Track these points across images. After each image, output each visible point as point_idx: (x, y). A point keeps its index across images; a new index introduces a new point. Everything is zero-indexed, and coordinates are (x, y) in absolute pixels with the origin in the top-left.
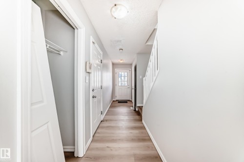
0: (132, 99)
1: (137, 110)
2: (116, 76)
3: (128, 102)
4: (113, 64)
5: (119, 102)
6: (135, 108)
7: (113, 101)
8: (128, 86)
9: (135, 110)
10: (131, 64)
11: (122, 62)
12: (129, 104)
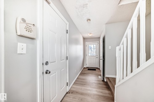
0: (100, 66)
1: (105, 80)
2: (87, 48)
3: (97, 70)
4: (84, 39)
5: (89, 69)
6: (103, 78)
7: (84, 68)
8: (97, 56)
9: (103, 81)
10: (99, 38)
11: (91, 35)
12: (97, 72)
